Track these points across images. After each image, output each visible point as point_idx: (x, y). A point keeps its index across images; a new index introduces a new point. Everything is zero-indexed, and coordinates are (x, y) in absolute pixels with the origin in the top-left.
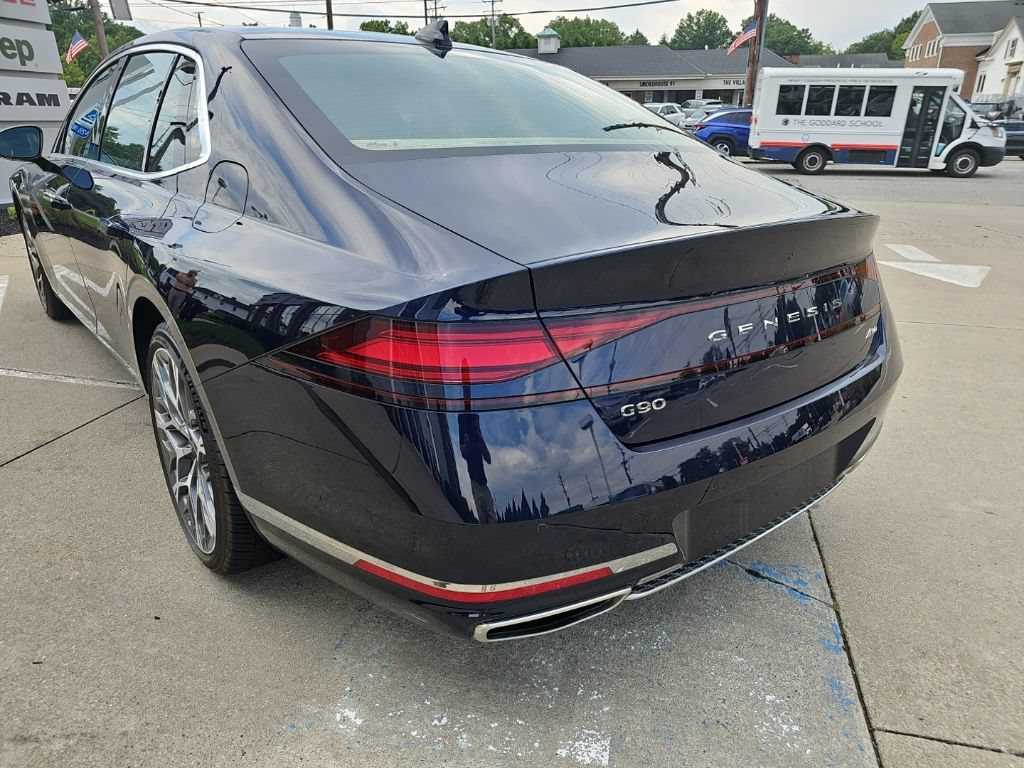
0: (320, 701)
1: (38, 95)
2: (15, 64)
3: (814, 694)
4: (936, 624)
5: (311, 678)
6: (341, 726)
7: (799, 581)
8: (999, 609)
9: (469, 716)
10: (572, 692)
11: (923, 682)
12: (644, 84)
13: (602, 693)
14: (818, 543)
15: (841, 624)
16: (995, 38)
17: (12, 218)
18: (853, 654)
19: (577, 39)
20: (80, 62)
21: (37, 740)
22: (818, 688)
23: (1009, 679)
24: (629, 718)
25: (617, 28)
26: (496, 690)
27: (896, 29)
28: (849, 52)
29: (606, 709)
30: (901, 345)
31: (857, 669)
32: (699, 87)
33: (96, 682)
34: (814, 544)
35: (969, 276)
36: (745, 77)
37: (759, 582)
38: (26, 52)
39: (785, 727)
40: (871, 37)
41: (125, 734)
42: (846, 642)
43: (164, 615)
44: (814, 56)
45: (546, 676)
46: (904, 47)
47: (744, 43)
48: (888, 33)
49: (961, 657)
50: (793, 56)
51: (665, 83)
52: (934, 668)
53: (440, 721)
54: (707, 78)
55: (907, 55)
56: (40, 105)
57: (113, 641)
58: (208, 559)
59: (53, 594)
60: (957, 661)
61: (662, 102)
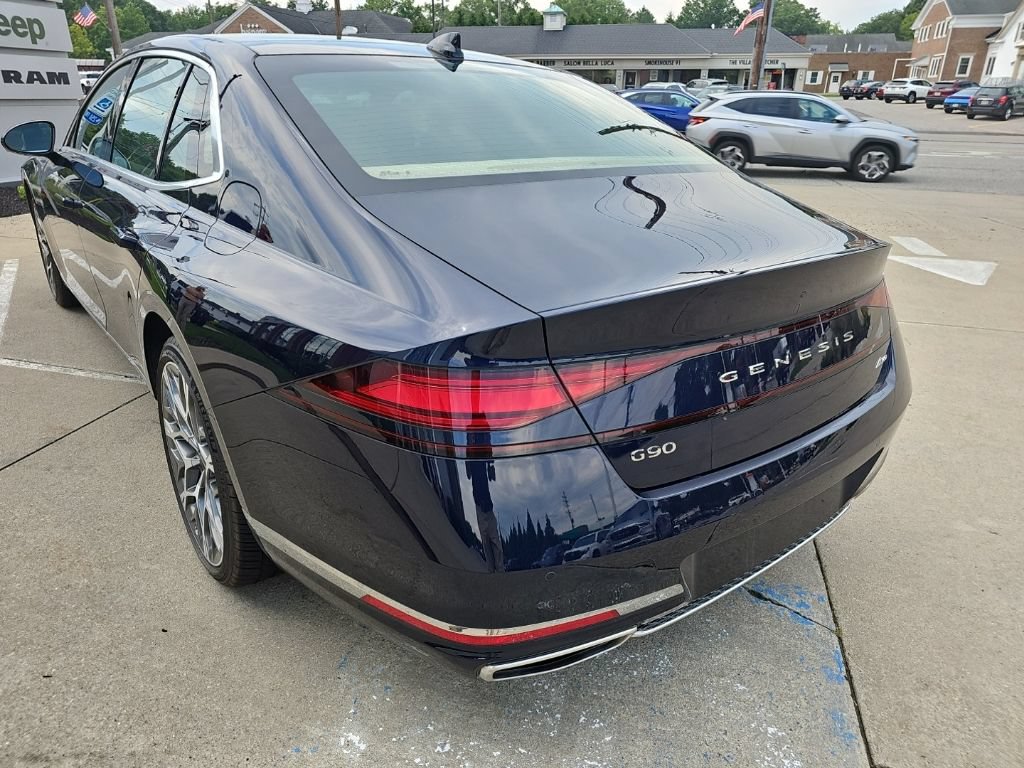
0: (324, 724)
1: (48, 73)
2: (26, 42)
3: (816, 727)
4: (939, 654)
5: (316, 698)
6: (345, 751)
7: (802, 604)
8: (1003, 638)
9: (472, 743)
10: (573, 720)
11: (925, 717)
12: (649, 62)
13: (604, 722)
14: (820, 563)
15: (843, 651)
16: (1005, 20)
17: (22, 197)
18: (855, 684)
19: (582, 17)
20: (89, 33)
21: (47, 760)
22: (820, 720)
23: (1013, 715)
24: (631, 748)
25: (623, 5)
26: (499, 716)
27: (905, 9)
28: (856, 32)
29: (608, 739)
30: (905, 347)
31: (859, 701)
32: (705, 67)
33: (104, 698)
34: (817, 563)
35: (975, 273)
36: (751, 56)
37: (762, 603)
38: (37, 32)
39: (786, 762)
40: (880, 18)
41: (133, 754)
42: (848, 671)
43: (173, 629)
44: (821, 36)
45: (548, 702)
46: (913, 29)
47: (751, 23)
48: (897, 12)
49: (964, 689)
50: (801, 37)
51: (671, 61)
52: (935, 702)
53: (443, 748)
54: (713, 58)
55: (915, 36)
56: (50, 83)
57: (122, 655)
58: (215, 571)
59: (62, 603)
60: (960, 694)
61: (667, 81)
